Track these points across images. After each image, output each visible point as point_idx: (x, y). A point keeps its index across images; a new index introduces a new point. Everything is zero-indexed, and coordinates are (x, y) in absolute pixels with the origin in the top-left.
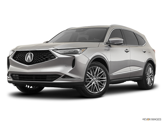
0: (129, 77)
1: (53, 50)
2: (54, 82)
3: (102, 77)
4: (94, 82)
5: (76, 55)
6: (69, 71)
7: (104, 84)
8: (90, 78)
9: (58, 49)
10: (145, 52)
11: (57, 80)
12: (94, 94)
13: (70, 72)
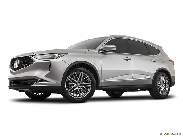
0: (132, 85)
1: (32, 56)
2: (33, 85)
3: (87, 82)
4: (77, 88)
5: (51, 60)
6: (44, 76)
7: (89, 90)
8: (73, 83)
9: (36, 55)
10: (154, 61)
11: (35, 84)
12: (76, 99)
13: (46, 76)
